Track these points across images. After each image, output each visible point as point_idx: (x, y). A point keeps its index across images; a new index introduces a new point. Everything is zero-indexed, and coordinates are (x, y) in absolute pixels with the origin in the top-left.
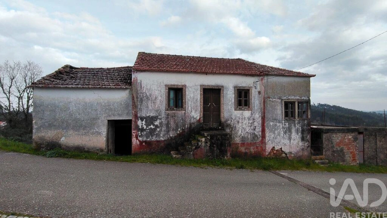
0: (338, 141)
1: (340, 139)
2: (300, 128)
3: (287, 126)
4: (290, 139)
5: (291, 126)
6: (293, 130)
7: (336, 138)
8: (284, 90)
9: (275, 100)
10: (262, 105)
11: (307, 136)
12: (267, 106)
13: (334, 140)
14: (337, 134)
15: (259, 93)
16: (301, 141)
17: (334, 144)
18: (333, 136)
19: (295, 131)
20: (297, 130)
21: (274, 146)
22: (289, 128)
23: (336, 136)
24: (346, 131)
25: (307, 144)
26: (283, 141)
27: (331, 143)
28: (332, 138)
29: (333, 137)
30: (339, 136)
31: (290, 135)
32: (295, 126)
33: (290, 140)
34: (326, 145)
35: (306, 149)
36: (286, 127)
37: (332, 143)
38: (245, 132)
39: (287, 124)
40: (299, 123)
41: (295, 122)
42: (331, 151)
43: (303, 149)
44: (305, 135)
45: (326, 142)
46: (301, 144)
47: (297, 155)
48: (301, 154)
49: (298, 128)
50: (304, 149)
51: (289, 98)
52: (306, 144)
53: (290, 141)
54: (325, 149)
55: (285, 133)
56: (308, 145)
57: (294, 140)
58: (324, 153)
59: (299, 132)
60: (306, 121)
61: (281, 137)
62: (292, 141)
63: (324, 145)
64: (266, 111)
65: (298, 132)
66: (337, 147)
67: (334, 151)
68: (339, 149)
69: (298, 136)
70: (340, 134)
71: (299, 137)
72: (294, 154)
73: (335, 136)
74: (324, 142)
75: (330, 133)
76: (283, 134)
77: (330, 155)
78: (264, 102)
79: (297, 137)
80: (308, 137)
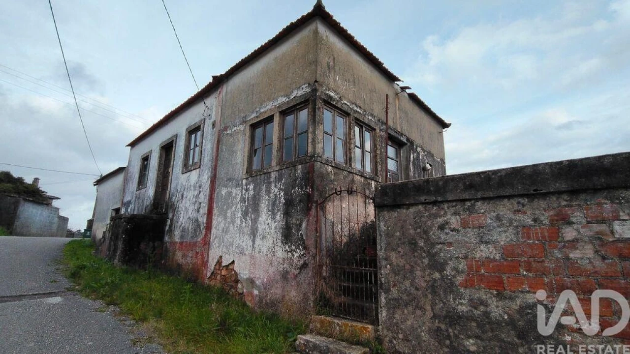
0: (484, 252)
1: (504, 237)
2: (282, 194)
3: (251, 193)
4: (254, 233)
5: (260, 190)
6: (264, 205)
7: (471, 236)
8: (253, 95)
9: (235, 129)
10: (215, 150)
11: (300, 225)
12: (222, 149)
13: (450, 244)
14: (471, 210)
15: (214, 125)
16: (282, 242)
17: (448, 271)
18: (440, 220)
19: (268, 206)
20: (274, 204)
21: (221, 254)
22: (254, 196)
23: (465, 225)
24: (561, 185)
25: (300, 257)
26: (238, 241)
27: (426, 261)
28: (434, 234)
29: (442, 227)
30: (498, 218)
31: (255, 221)
32: (269, 191)
33: (254, 237)
34: (396, 271)
35: (296, 276)
36: (248, 198)
37: (438, 265)
38: (187, 217)
39: (251, 187)
40: (279, 179)
41: (269, 178)
42: (429, 314)
43: (285, 275)
44: (294, 221)
45: (393, 255)
46: (280, 253)
47: (266, 296)
48: (276, 292)
49: (276, 196)
50: (287, 272)
51: (262, 110)
52: (296, 255)
53: (254, 241)
54: (387, 291)
55: (245, 214)
56: (302, 262)
57: (264, 237)
58: (383, 315)
59: (279, 210)
60: (300, 166)
61: (236, 229)
62: (258, 241)
63: (385, 272)
64: (219, 162)
65: (276, 211)
66: (482, 294)
67: (453, 318)
68: (497, 309)
69: (273, 225)
70: (505, 209)
71: (275, 228)
72: (259, 288)
73: (454, 221)
74: (381, 253)
75: (421, 207)
76: (241, 220)
77: (425, 336)
78: (218, 142)
79: (270, 228)
80: (304, 225)
